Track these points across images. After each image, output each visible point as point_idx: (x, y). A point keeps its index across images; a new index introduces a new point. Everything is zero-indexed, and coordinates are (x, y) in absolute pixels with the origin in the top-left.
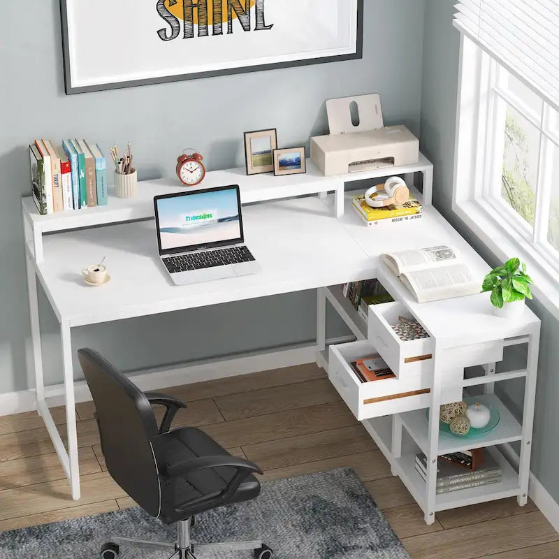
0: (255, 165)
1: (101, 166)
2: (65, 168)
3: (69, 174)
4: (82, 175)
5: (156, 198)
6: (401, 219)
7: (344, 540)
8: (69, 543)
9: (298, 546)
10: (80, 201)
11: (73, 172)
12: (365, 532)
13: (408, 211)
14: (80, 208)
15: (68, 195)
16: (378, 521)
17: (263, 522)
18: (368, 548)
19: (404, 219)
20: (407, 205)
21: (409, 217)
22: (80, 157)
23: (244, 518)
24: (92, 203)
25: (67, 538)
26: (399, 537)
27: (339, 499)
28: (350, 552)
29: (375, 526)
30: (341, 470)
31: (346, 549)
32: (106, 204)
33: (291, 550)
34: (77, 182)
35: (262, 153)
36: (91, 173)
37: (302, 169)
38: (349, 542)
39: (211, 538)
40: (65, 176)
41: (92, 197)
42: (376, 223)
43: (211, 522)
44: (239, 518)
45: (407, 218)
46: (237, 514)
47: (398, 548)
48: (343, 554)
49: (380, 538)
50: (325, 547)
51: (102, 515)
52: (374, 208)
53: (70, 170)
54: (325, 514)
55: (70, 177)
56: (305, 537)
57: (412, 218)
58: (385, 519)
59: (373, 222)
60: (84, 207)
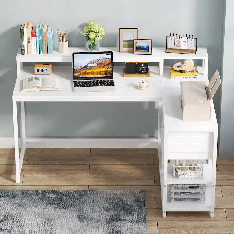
0: (124, 47)
1: (50, 36)
2: (34, 35)
3: (35, 38)
4: (41, 39)
5: (74, 54)
6: (187, 78)
7: (121, 217)
8: (4, 198)
9: (99, 216)
10: (39, 50)
11: (37, 37)
12: (133, 215)
13: (191, 74)
14: (39, 54)
15: (34, 47)
16: (142, 212)
17: (91, 204)
18: (130, 221)
19: (189, 78)
20: (191, 72)
21: (191, 77)
22: (40, 31)
23: (84, 201)
24: (45, 53)
25: (4, 196)
26: (147, 220)
27: (130, 201)
28: (120, 221)
29: (139, 214)
30: (139, 190)
31: (120, 220)
32: (51, 54)
33: (96, 216)
34: (39, 42)
35: (129, 41)
36: (45, 39)
37: (149, 53)
38: (123, 218)
39: (65, 206)
40: (33, 38)
41: (45, 50)
42: (175, 78)
43: (69, 200)
44: (81, 201)
45: (190, 78)
46: (82, 199)
47: (143, 223)
48: (117, 221)
49: (138, 218)
50: (111, 217)
51: (24, 190)
52: (175, 71)
53: (36, 36)
54: (120, 206)
55: (35, 39)
56: (105, 213)
57: (193, 78)
58: (145, 211)
59: (173, 77)
60: (41, 54)
